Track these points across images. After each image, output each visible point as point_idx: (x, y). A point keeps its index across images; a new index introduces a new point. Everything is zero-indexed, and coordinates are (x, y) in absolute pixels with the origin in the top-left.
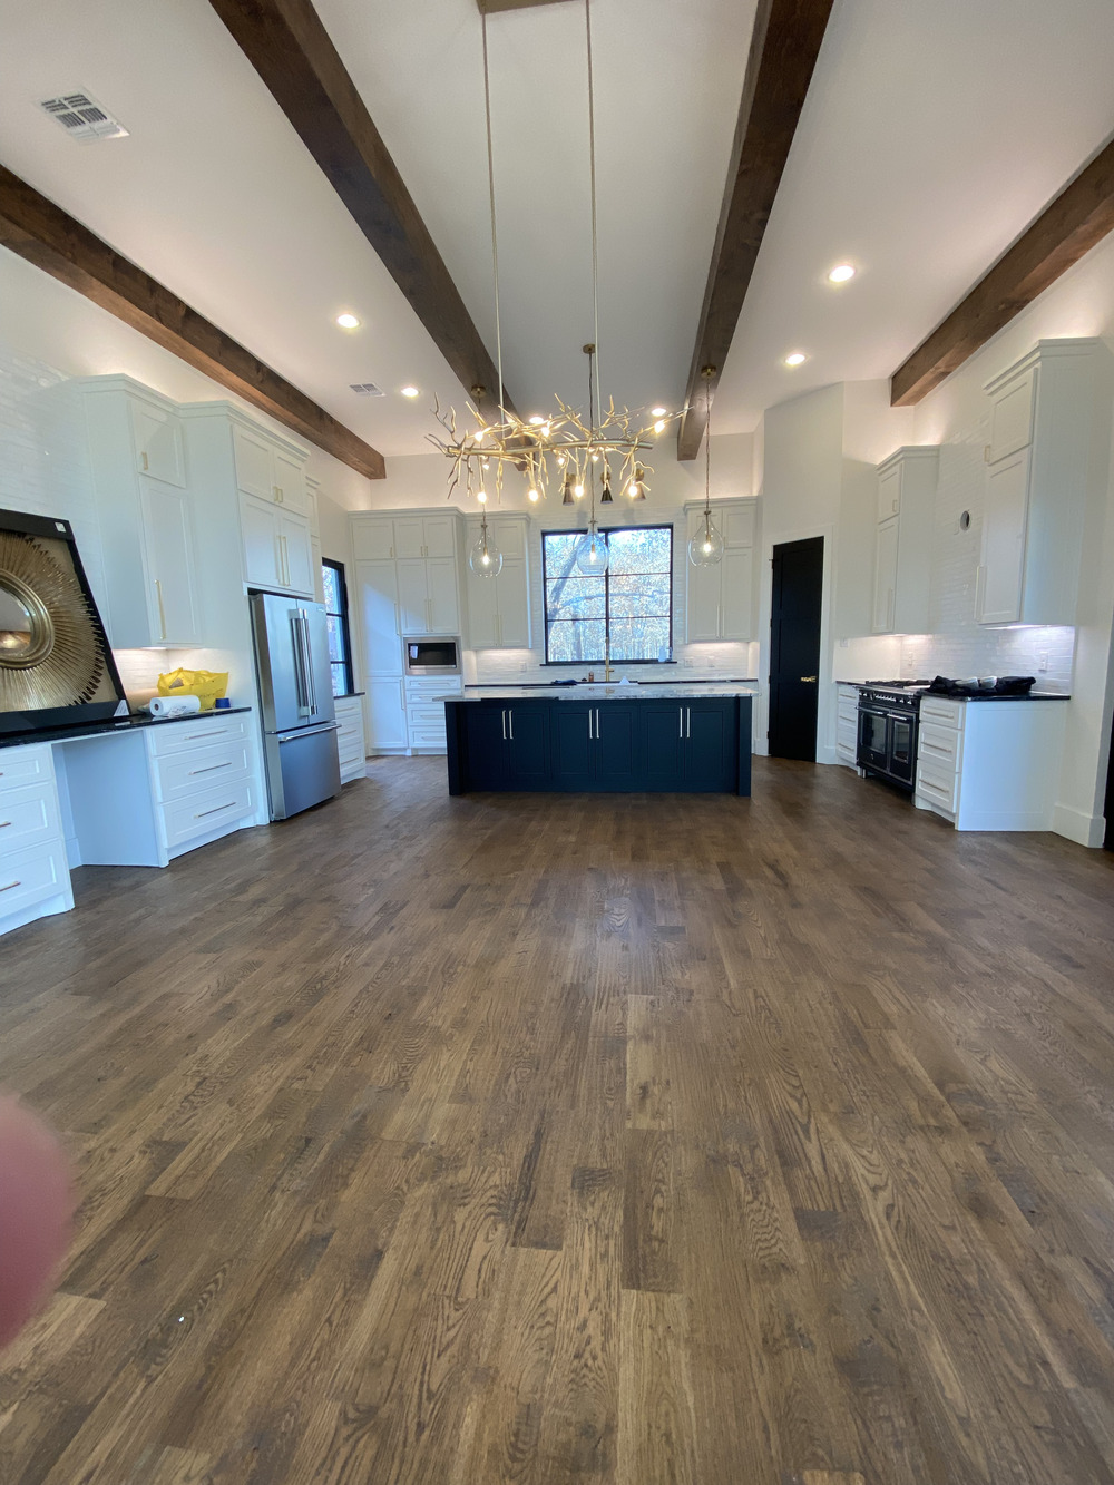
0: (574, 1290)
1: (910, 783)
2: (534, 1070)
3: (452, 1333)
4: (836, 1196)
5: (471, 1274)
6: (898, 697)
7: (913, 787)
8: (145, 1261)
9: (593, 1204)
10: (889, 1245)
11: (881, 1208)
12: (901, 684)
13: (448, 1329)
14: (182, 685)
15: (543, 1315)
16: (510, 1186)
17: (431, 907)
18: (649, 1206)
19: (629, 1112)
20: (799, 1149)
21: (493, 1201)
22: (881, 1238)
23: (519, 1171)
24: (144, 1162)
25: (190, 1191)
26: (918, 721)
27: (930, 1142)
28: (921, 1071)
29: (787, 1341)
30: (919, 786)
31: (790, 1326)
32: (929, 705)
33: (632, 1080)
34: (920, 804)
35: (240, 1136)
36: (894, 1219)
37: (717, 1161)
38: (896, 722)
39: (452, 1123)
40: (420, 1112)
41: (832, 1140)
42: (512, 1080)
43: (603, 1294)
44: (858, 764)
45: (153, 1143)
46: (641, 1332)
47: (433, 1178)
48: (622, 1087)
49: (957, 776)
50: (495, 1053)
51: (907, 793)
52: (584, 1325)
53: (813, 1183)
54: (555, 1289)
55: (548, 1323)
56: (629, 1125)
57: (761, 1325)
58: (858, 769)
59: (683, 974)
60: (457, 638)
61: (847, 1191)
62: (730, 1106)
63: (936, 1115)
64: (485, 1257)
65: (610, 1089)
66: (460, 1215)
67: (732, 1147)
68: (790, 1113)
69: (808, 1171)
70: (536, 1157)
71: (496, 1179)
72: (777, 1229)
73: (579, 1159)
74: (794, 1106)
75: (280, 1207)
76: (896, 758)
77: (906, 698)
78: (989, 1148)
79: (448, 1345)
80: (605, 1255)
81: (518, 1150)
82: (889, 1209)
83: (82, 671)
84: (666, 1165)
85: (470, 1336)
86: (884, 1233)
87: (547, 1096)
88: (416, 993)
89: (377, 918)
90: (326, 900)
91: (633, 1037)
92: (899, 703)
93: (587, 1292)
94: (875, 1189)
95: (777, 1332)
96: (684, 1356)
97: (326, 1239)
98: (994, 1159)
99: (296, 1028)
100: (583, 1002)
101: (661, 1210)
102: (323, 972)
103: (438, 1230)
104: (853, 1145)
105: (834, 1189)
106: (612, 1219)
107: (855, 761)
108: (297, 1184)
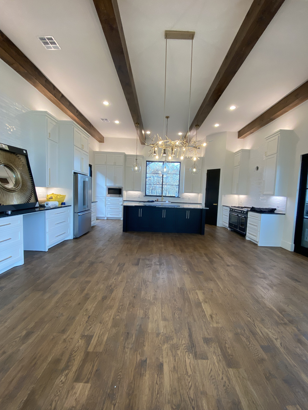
0: (216, 370)
1: (245, 233)
2: (180, 311)
3: (190, 383)
4: (268, 341)
5: (188, 367)
6: (242, 211)
7: (246, 234)
8: (97, 370)
9: (211, 347)
10: (284, 353)
11: (279, 344)
12: (242, 208)
13: (189, 382)
14: (52, 198)
15: (211, 376)
16: (188, 343)
17: (132, 265)
18: (225, 347)
19: (210, 322)
20: (255, 330)
21: (185, 348)
22: (282, 351)
23: (189, 339)
24: (83, 342)
25: (100, 349)
26: (247, 217)
27: (284, 327)
28: (275, 310)
29: (270, 377)
30: (247, 234)
31: (270, 373)
32: (250, 214)
33: (207, 313)
34: (247, 238)
35: (108, 333)
36: (283, 346)
37: (237, 334)
38: (241, 217)
39: (165, 327)
40: (155, 324)
41: (261, 327)
42: (176, 314)
43: (224, 370)
44: (229, 227)
45: (83, 336)
46: (237, 379)
47: (167, 342)
48: (205, 315)
49: (259, 232)
50: (168, 307)
51: (244, 236)
52: (222, 379)
53: (261, 339)
54: (211, 370)
55: (213, 379)
56: (211, 325)
57: (263, 374)
58: (229, 228)
59: (208, 285)
60: (122, 187)
61: (270, 340)
62: (234, 320)
63: (283, 320)
64: (190, 363)
65: (203, 316)
66: (179, 352)
67: (239, 331)
68: (249, 321)
69: (259, 336)
70: (192, 335)
71: (183, 342)
72: (258, 351)
73: (203, 335)
74: (249, 319)
75: (128, 352)
76: (240, 226)
77: (244, 211)
78: (297, 328)
79: (191, 387)
80: (220, 360)
81: (186, 334)
82: (281, 344)
83: (28, 193)
84: (225, 336)
85: (195, 384)
86: (282, 350)
87: (187, 318)
88: (139, 290)
89: (118, 268)
90: (101, 262)
91: (202, 302)
92: (242, 212)
93: (220, 370)
94: (276, 339)
95: (268, 375)
96: (249, 383)
97: (146, 361)
98: (299, 330)
99: (110, 300)
100: (185, 292)
101: (229, 348)
102: (110, 284)
103: (175, 356)
104: (267, 329)
105: (267, 340)
106: (218, 350)
107: (228, 226)
108: (130, 346)
